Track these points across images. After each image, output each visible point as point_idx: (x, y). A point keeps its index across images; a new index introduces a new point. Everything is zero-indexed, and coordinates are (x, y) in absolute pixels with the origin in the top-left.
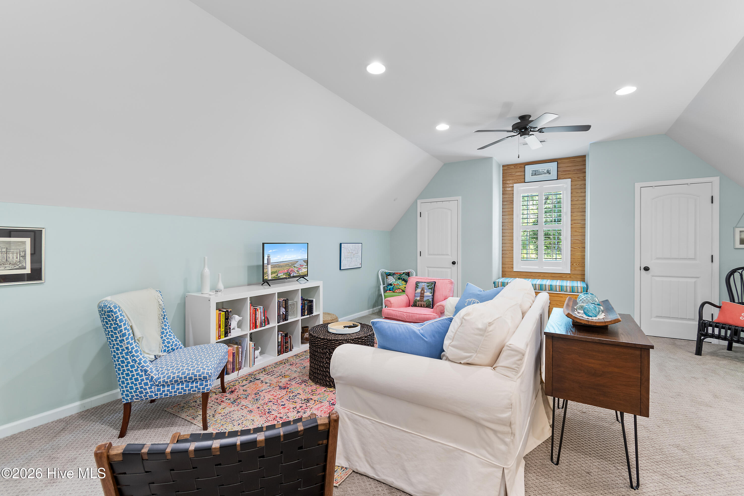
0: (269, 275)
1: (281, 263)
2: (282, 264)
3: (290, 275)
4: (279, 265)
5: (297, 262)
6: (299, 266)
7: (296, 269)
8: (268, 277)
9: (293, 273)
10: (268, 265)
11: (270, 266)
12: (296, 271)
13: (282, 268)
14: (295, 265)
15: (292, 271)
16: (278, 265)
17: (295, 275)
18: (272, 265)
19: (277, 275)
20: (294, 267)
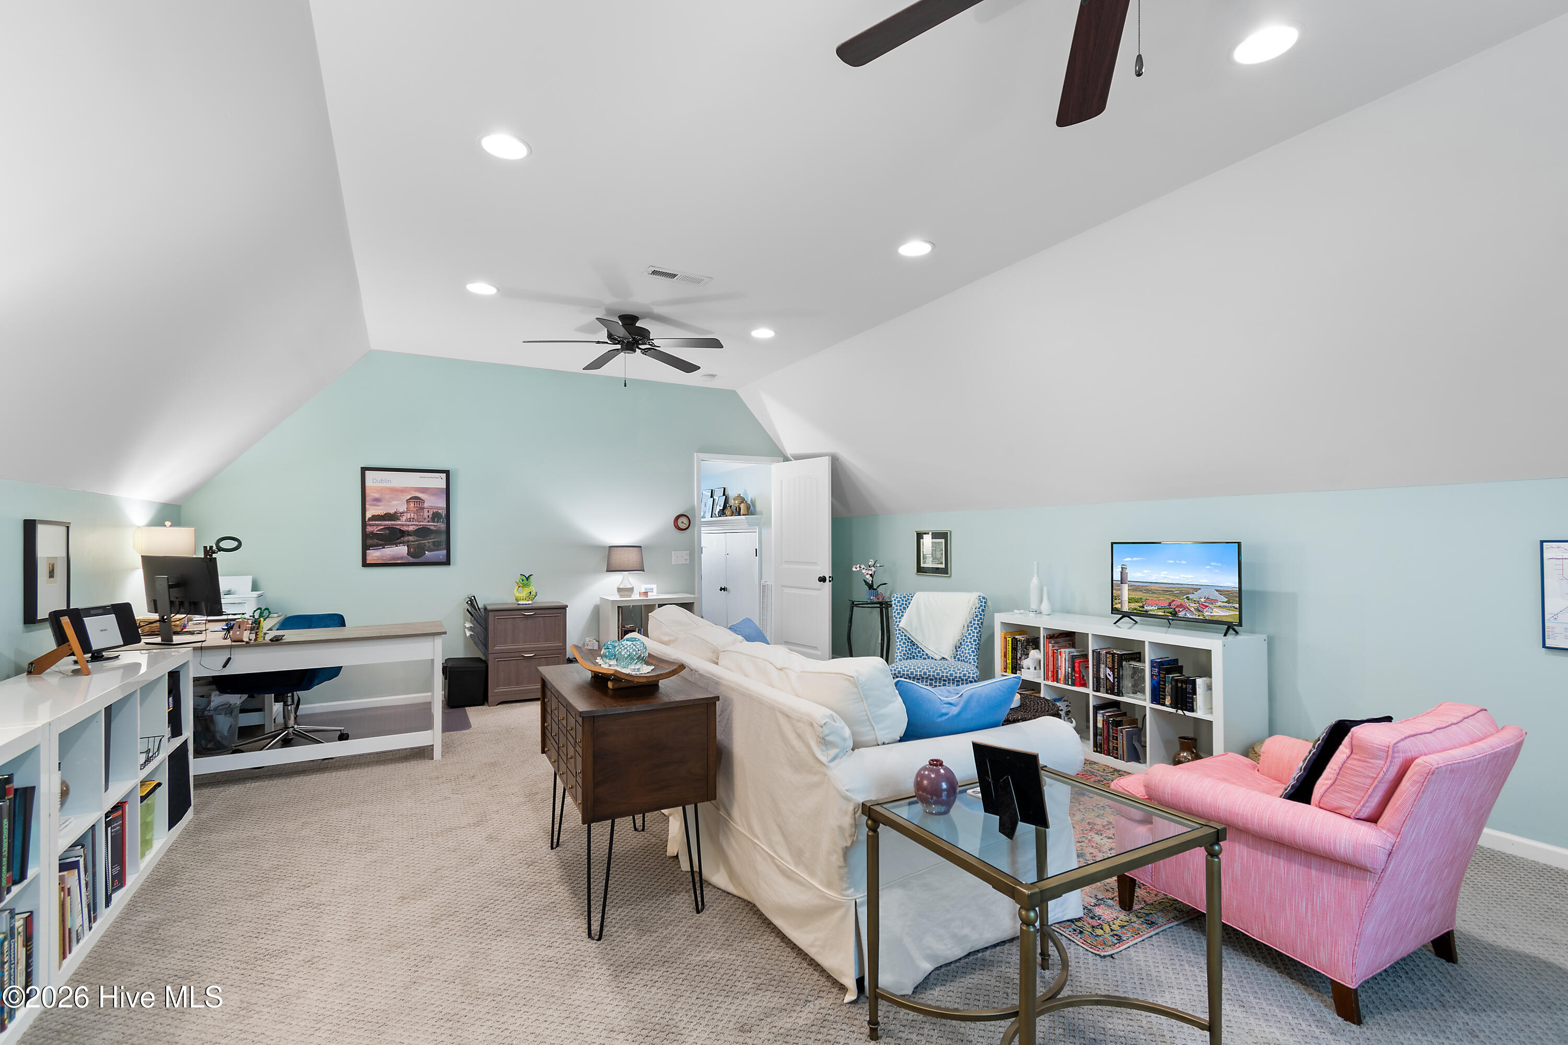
0: (1123, 602)
1: (1152, 584)
2: (1154, 587)
3: (1175, 614)
4: (1148, 588)
5: (1197, 590)
6: (1202, 600)
7: (1193, 605)
8: (1121, 606)
9: (1184, 612)
10: (1122, 583)
11: (1125, 587)
12: (1192, 609)
13: (1156, 596)
14: (1191, 596)
15: (1181, 606)
16: (1144, 588)
17: (1189, 615)
18: (1131, 586)
19: (1143, 607)
20: (1188, 598)
